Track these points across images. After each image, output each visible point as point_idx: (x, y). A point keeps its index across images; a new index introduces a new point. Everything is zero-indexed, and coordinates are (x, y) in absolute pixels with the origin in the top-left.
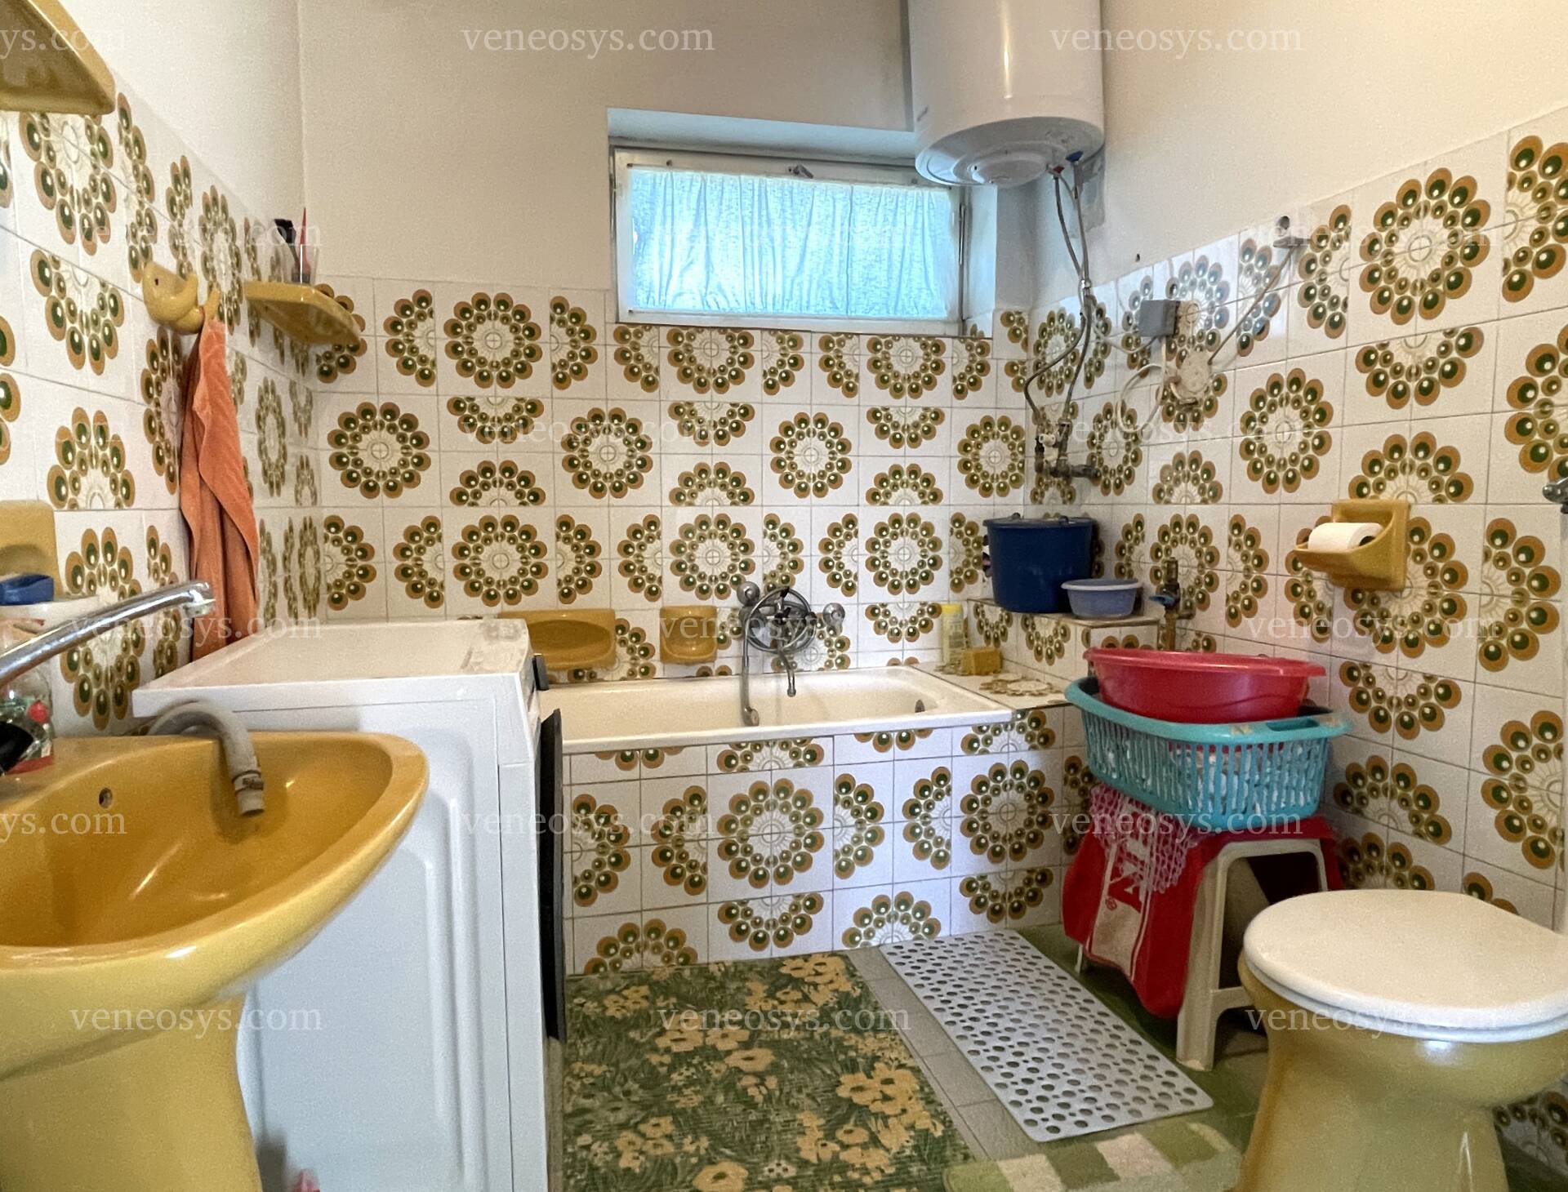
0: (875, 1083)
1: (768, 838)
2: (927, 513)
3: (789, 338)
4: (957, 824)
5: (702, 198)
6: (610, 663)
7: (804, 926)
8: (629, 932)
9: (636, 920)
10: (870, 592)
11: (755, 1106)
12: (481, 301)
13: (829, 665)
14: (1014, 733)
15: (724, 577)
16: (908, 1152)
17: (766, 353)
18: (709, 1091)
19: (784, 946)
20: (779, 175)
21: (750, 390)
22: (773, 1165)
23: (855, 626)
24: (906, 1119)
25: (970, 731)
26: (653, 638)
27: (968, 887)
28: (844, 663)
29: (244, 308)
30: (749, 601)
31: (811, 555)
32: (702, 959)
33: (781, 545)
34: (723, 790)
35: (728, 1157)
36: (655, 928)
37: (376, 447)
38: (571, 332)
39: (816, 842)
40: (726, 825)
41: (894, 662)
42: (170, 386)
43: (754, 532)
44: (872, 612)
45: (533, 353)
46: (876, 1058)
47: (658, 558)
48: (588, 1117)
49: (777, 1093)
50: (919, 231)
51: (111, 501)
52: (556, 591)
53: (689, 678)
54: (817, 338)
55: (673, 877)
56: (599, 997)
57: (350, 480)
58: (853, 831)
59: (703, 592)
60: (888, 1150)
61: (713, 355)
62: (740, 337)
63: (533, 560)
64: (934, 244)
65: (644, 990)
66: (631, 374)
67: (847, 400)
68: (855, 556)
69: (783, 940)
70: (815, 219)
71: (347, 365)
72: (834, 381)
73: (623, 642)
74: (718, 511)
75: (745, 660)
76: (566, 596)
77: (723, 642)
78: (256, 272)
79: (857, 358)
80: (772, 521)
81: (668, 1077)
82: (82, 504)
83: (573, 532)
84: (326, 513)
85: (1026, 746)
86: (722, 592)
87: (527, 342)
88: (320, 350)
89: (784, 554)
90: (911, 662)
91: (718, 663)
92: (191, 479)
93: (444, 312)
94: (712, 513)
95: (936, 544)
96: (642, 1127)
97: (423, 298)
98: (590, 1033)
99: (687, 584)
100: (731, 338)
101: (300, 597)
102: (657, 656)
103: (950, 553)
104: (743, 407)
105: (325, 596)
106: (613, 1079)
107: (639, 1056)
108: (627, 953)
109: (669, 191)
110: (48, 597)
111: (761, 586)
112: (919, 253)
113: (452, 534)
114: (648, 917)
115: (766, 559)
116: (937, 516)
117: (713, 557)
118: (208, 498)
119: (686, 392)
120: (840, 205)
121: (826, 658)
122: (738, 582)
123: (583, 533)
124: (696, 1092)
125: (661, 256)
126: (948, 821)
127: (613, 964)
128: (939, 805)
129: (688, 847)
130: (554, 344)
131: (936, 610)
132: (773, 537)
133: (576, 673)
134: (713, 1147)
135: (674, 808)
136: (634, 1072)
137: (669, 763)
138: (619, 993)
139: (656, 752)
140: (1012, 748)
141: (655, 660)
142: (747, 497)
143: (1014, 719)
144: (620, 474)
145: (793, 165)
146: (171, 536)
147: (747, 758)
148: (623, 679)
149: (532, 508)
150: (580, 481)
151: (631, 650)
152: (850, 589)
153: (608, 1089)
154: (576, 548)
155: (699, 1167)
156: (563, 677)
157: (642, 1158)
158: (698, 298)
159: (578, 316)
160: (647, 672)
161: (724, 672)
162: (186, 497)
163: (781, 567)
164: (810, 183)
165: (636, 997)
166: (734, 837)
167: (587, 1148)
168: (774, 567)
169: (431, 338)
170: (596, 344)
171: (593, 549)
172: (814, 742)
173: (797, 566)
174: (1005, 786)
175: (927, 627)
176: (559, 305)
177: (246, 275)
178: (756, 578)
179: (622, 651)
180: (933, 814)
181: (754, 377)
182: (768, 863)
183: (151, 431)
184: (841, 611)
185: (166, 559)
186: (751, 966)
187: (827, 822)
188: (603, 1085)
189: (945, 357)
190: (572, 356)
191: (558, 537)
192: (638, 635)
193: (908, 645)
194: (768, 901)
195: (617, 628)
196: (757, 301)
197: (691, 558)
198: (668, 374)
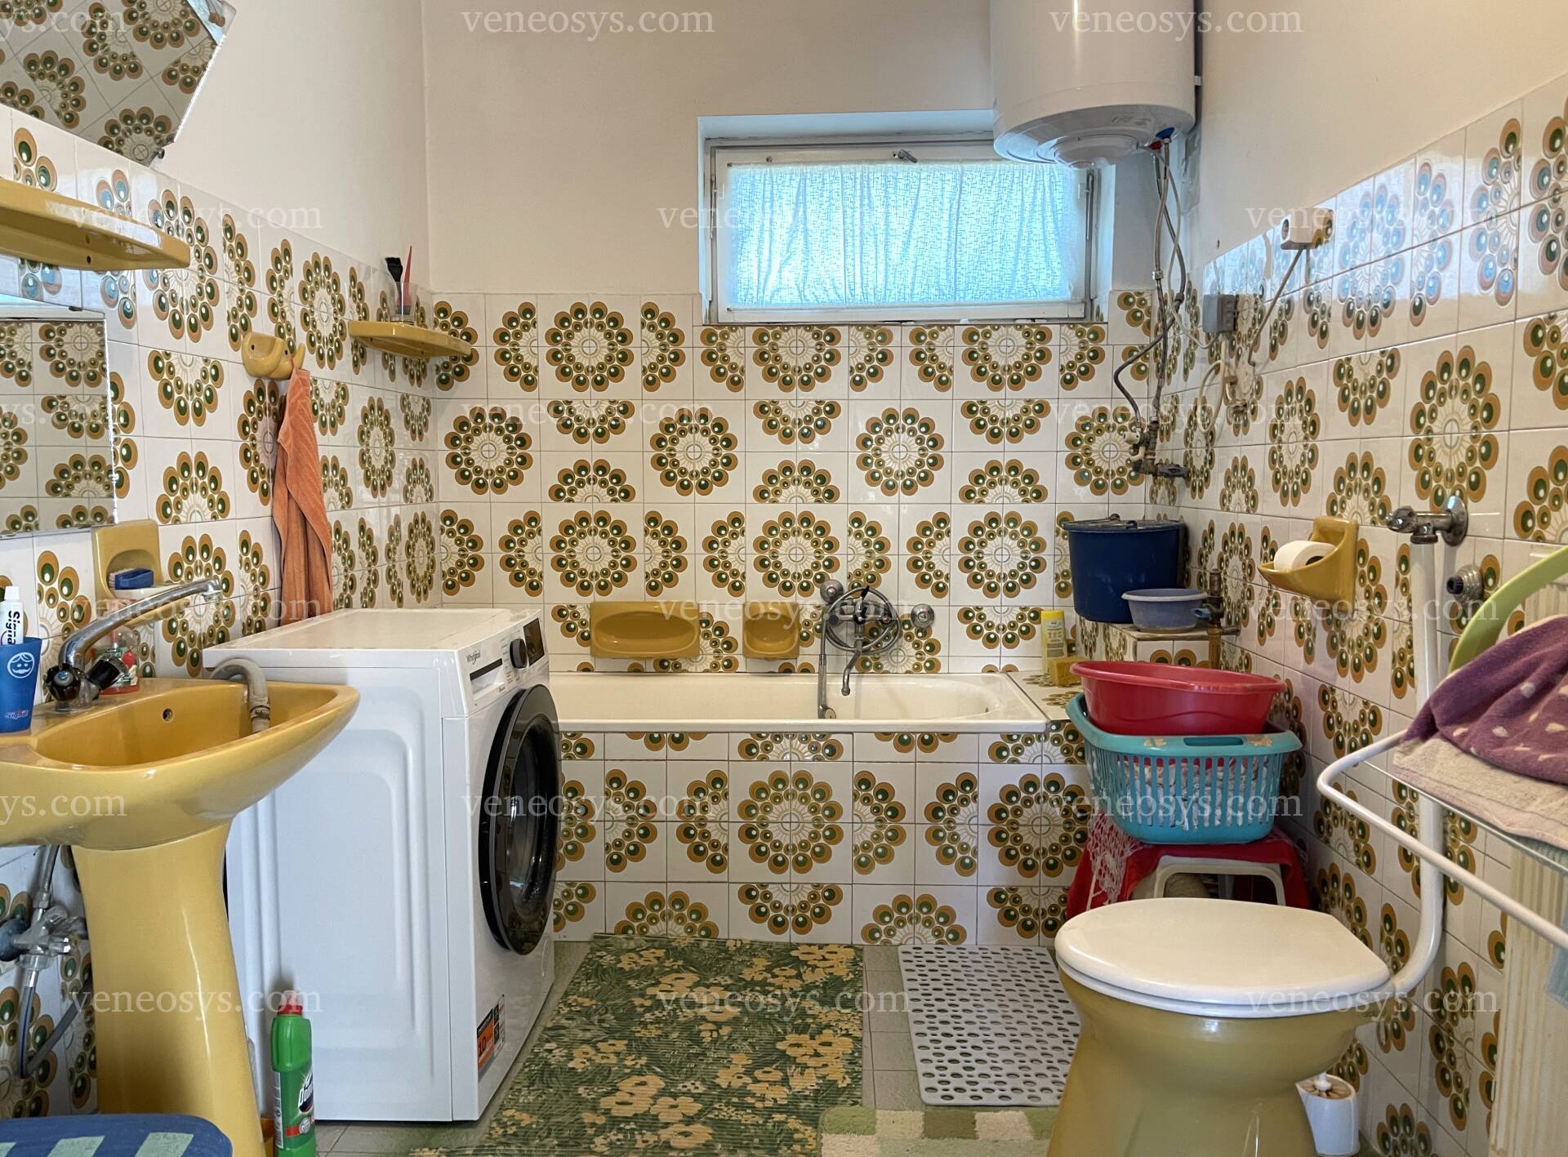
0: (815, 1044)
1: (787, 826)
2: (1029, 512)
3: (878, 331)
4: (984, 832)
5: (802, 192)
6: (694, 654)
7: (822, 915)
8: (655, 900)
9: (660, 889)
10: (963, 594)
11: (699, 1043)
12: (579, 310)
13: (917, 668)
14: (1048, 745)
15: (808, 574)
16: (807, 1093)
17: (853, 349)
18: (669, 1029)
19: (804, 933)
20: (883, 161)
21: (835, 387)
22: (688, 1084)
23: (947, 629)
24: (823, 1072)
25: (998, 738)
26: (736, 632)
27: (996, 897)
28: (933, 667)
29: (347, 345)
30: (831, 598)
31: (899, 555)
32: (722, 935)
33: (867, 544)
34: (744, 777)
35: (656, 1073)
36: (679, 900)
37: (485, 448)
38: (660, 336)
39: (835, 835)
40: (747, 809)
41: (990, 669)
42: (266, 423)
43: (839, 529)
44: (965, 615)
45: (626, 358)
46: (828, 1026)
47: (742, 554)
48: (563, 1032)
49: (725, 1038)
50: (1038, 208)
51: (209, 514)
52: (643, 584)
53: (771, 673)
54: (908, 330)
55: (696, 853)
56: (618, 954)
57: (463, 477)
58: (873, 828)
59: (786, 589)
60: (790, 1089)
61: (797, 351)
62: (826, 333)
63: (623, 554)
64: (1055, 221)
65: (661, 953)
66: (718, 375)
67: (940, 394)
68: (946, 556)
69: (802, 926)
70: (922, 203)
71: (462, 374)
72: (926, 374)
73: (707, 635)
74: (802, 508)
75: (823, 657)
76: (653, 589)
77: (806, 640)
78: (364, 311)
79: (950, 350)
80: (857, 519)
81: (642, 1015)
82: (183, 519)
83: (660, 527)
84: (443, 508)
85: (1062, 759)
86: (806, 590)
87: (620, 347)
88: (439, 361)
89: (870, 552)
90: (1009, 669)
91: (801, 660)
92: (281, 493)
93: (545, 321)
94: (796, 511)
95: (1039, 545)
96: (599, 1045)
97: (528, 310)
98: (597, 976)
99: (770, 580)
100: (817, 336)
101: (407, 583)
102: (740, 649)
103: (1057, 555)
104: (829, 405)
105: (438, 582)
106: (596, 1010)
107: (627, 998)
108: (653, 920)
109: (768, 188)
110: (149, 584)
111: (845, 585)
112: (1038, 230)
113: (550, 528)
114: (673, 888)
115: (851, 557)
116: (1042, 516)
117: (796, 554)
118: (293, 508)
119: (771, 391)
120: (948, 188)
121: (914, 660)
122: (822, 580)
123: (670, 528)
124: (657, 1028)
125: (759, 252)
126: (974, 828)
127: (641, 928)
128: (964, 812)
129: (710, 827)
130: (644, 347)
131: (1037, 615)
132: (859, 535)
133: (662, 662)
134: (648, 1065)
135: (697, 790)
136: (615, 1008)
137: (693, 747)
138: (637, 953)
139: (681, 735)
140: (1046, 760)
141: (738, 655)
142: (832, 495)
143: (1048, 730)
144: (706, 472)
145: (897, 150)
146: (262, 536)
147: (767, 747)
148: (706, 671)
149: (623, 504)
150: (668, 479)
151: (715, 643)
152: (940, 591)
153: (588, 1016)
154: (663, 543)
155: (628, 1075)
156: (650, 667)
157: (588, 1064)
158: (796, 293)
159: (667, 321)
160: (730, 666)
161: (806, 669)
162: (277, 506)
163: (867, 566)
164: (916, 166)
165: (650, 957)
166: (754, 822)
167: (550, 1051)
168: (859, 566)
169: (534, 347)
170: (684, 347)
171: (679, 545)
172: (833, 737)
173: (883, 565)
174: (1038, 798)
175: (1028, 633)
176: (650, 311)
177: (351, 315)
178: (839, 577)
179: (705, 644)
180: (958, 819)
181: (840, 373)
182: (787, 850)
183: (246, 459)
184: (930, 613)
185: (257, 555)
186: (765, 946)
187: (846, 816)
188: (587, 1013)
189: (1052, 345)
190: (662, 359)
191: (646, 532)
192: (721, 629)
193: (1006, 651)
194: (787, 887)
195: (701, 622)
196: (858, 291)
197: (774, 555)
198: (754, 373)
